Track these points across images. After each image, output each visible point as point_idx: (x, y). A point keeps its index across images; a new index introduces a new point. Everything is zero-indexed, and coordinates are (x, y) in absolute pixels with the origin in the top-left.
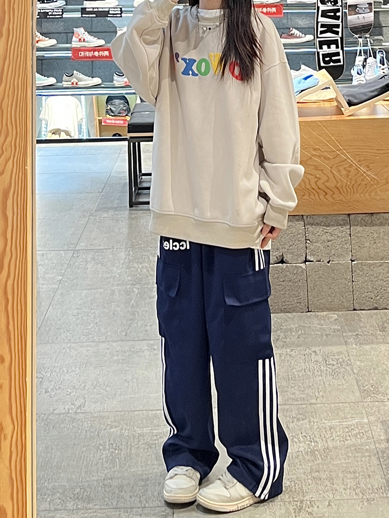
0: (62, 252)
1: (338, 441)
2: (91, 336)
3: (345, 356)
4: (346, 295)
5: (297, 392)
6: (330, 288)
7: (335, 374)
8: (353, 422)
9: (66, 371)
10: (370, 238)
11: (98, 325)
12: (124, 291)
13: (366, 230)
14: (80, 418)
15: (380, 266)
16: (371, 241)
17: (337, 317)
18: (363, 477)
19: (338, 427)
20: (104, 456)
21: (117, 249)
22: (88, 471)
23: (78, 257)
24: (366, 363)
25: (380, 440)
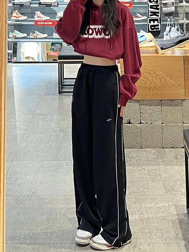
0: (28, 115)
1: (154, 214)
2: (40, 157)
3: (158, 171)
4: (159, 140)
5: (135, 189)
6: (152, 137)
7: (153, 180)
8: (161, 205)
9: (28, 175)
10: (171, 112)
11: (43, 152)
12: (56, 135)
13: (169, 108)
14: (34, 199)
15: (175, 126)
16: (171, 114)
17: (155, 152)
18: (165, 233)
19: (154, 207)
20: (44, 218)
21: (53, 114)
22: (36, 226)
23: (35, 118)
24: (168, 175)
25: (174, 214)
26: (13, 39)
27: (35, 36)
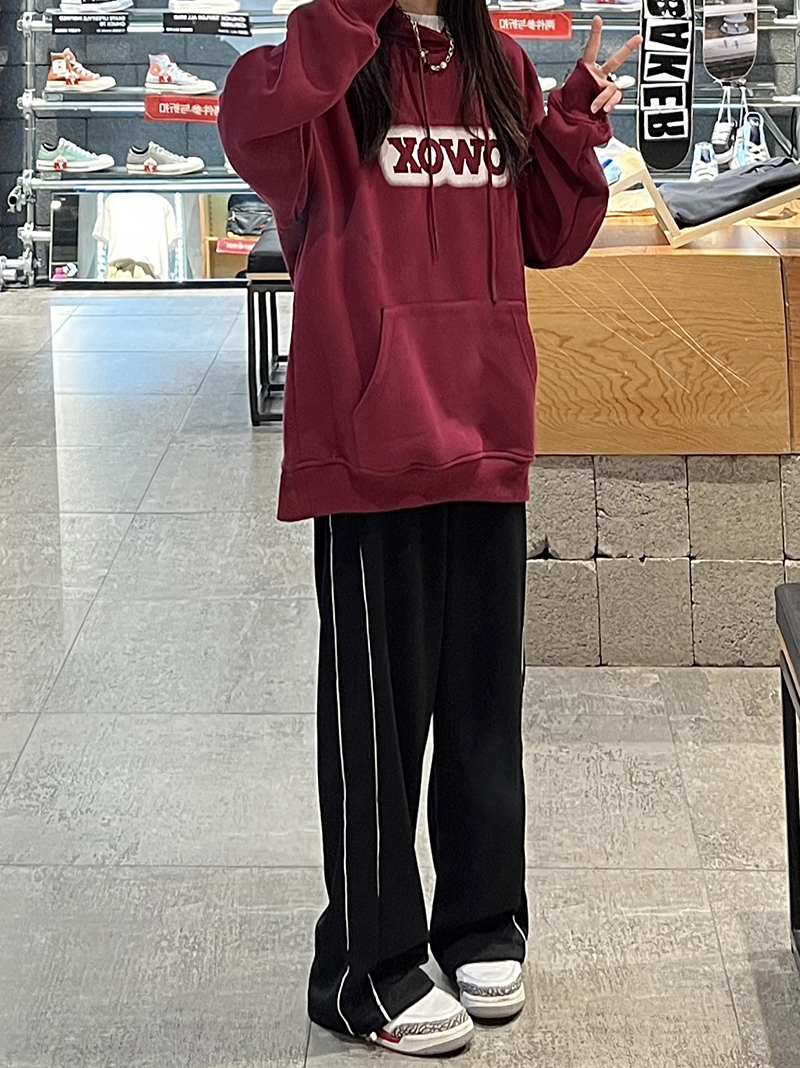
0: (110, 516)
1: (647, 953)
2: (157, 700)
3: (671, 766)
4: (679, 631)
5: (568, 842)
6: (645, 616)
7: (648, 804)
8: (681, 913)
9: (103, 774)
10: (729, 509)
11: (173, 676)
12: (229, 605)
13: (721, 492)
14: (125, 878)
15: (750, 571)
16: (731, 515)
17: (658, 680)
18: (694, 1031)
19: (648, 923)
20: (168, 962)
21: (224, 514)
23: (141, 528)
24: (714, 783)
25: (734, 955)
26: (53, 177)
27: (151, 167)
